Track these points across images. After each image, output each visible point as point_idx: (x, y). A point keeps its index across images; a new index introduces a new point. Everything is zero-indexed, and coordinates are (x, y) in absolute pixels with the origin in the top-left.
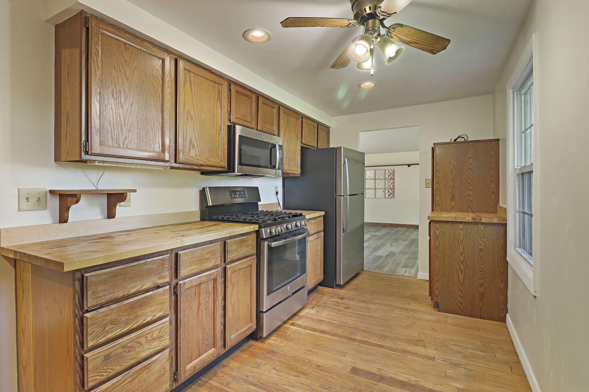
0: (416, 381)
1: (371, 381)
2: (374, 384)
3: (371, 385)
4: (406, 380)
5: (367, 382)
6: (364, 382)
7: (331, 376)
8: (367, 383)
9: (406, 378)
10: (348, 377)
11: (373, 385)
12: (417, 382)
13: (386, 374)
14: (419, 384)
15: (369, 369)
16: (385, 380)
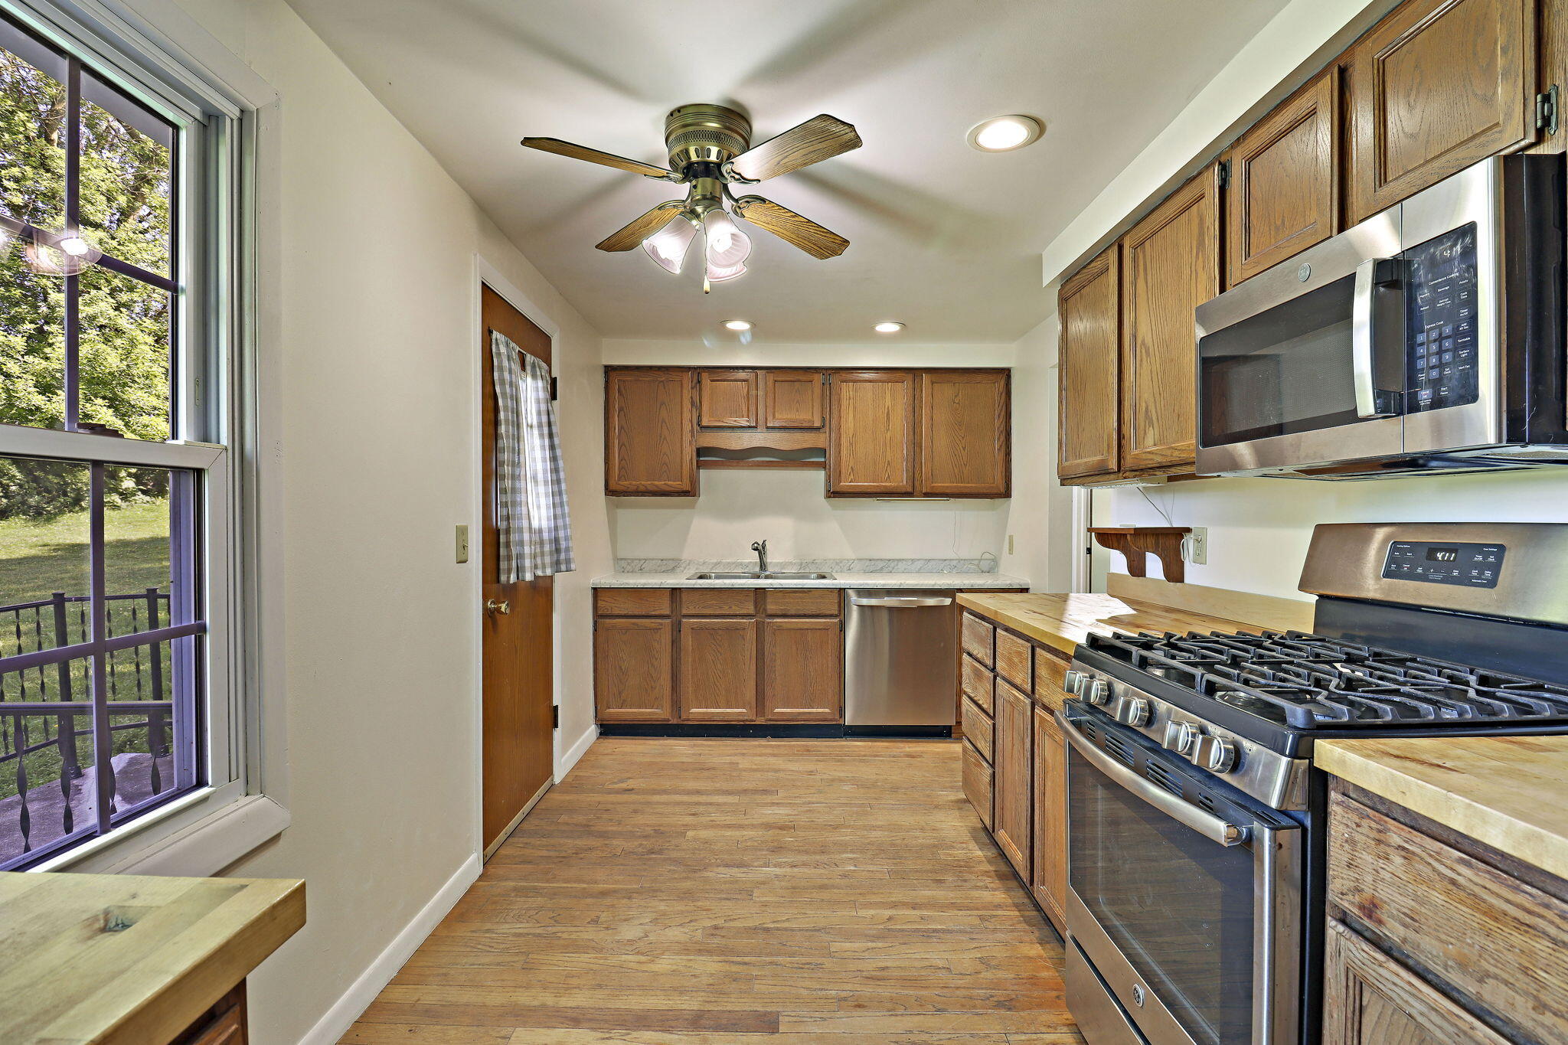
0: (607, 1038)
1: (720, 1008)
2: (711, 1002)
3: (716, 999)
4: (635, 1034)
5: (727, 1002)
6: (733, 1000)
7: (814, 993)
8: (726, 1000)
9: (633, 1040)
10: (774, 1000)
11: (713, 999)
12: (607, 1035)
13: (686, 1038)
14: (604, 1032)
15: (733, 1037)
16: (687, 1020)
